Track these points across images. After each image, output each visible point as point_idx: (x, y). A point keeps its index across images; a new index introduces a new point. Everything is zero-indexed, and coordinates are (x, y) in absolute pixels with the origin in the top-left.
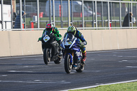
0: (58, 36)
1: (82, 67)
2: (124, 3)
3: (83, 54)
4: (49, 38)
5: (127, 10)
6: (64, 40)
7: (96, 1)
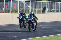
0: (26, 16)
1: (36, 29)
3: (36, 24)
4: (22, 17)
6: (28, 18)
7: (30, 1)
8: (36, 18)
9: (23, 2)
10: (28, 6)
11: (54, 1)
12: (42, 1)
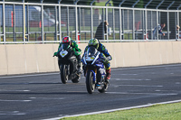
0: (77, 50)
1: (105, 86)
2: (97, 9)
3: (107, 71)
5: (100, 18)
7: (59, 5)
8: (107, 55)
9: (39, 9)
10: (54, 21)
11: (131, 6)
12: (94, 4)
